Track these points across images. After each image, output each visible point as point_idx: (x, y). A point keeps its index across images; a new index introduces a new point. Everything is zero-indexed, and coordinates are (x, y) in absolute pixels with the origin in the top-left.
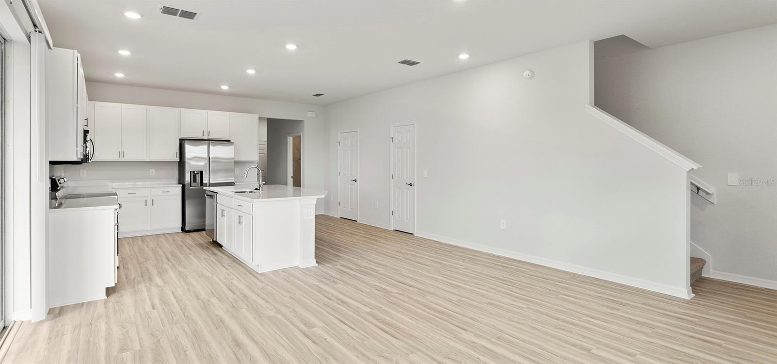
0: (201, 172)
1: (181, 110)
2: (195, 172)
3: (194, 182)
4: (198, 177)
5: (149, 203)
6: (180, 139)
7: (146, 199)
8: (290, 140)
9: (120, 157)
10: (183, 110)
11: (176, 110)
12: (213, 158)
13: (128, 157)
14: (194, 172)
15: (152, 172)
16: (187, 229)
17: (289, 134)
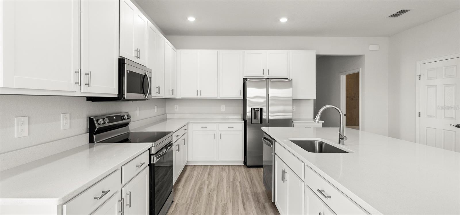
0: (261, 109)
1: (244, 52)
2: (256, 109)
3: (254, 119)
4: (258, 114)
5: (218, 136)
6: (244, 78)
7: (215, 132)
8: (343, 79)
9: (198, 95)
10: (245, 51)
11: (240, 51)
12: (271, 97)
13: (203, 96)
14: (254, 109)
15: (223, 108)
16: (248, 164)
17: (342, 73)
